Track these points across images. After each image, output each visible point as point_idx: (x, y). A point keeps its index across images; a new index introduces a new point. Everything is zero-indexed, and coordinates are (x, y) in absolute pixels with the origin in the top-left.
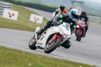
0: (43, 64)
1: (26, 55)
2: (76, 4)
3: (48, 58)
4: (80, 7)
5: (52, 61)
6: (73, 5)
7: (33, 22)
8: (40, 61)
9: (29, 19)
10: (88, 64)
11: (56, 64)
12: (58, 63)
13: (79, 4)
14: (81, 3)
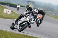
0: (11, 37)
1: (1, 32)
2: (30, 3)
3: (14, 34)
4: (32, 5)
5: (16, 35)
6: (28, 4)
7: (5, 13)
8: (9, 35)
9: (3, 11)
10: (37, 37)
11: (18, 37)
12: (19, 36)
13: (32, 3)
14: (33, 2)
